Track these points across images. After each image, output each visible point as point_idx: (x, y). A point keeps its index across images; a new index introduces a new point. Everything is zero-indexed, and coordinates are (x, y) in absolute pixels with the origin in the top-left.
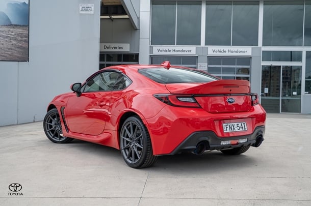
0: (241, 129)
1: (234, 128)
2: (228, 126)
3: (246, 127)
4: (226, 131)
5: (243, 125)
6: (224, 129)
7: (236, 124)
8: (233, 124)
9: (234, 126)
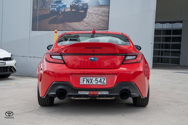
0: (99, 83)
1: (91, 82)
2: (85, 80)
3: (105, 82)
4: (82, 83)
5: (103, 80)
6: (81, 82)
7: (94, 79)
8: (91, 78)
9: (91, 80)
